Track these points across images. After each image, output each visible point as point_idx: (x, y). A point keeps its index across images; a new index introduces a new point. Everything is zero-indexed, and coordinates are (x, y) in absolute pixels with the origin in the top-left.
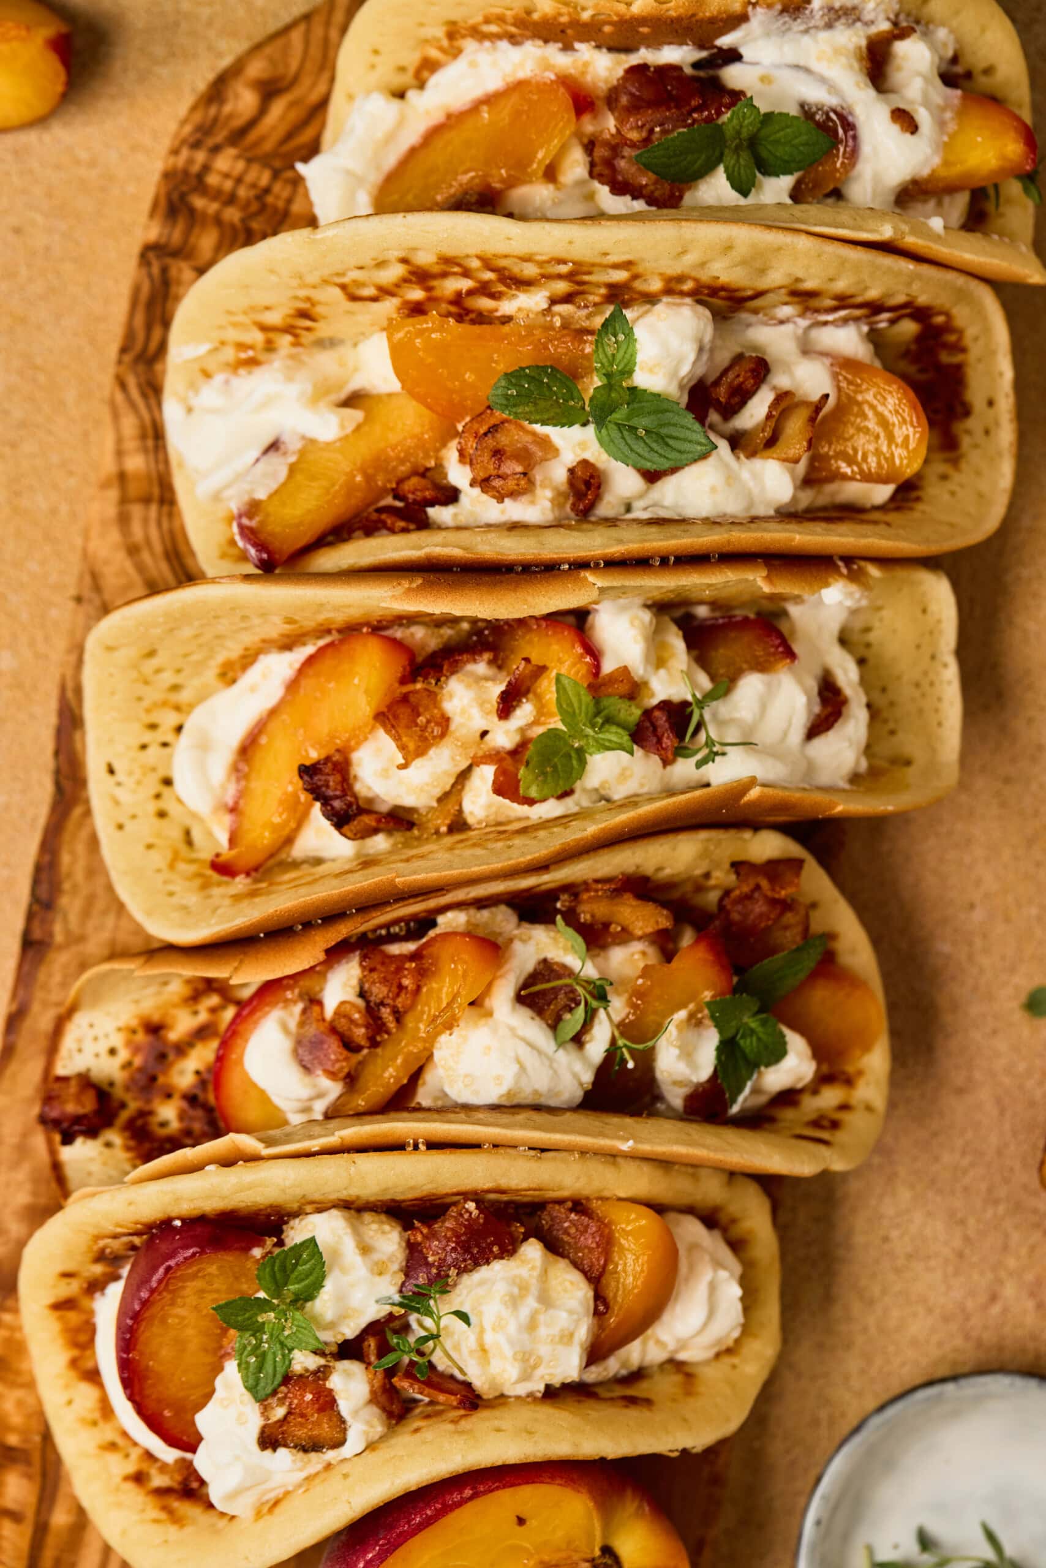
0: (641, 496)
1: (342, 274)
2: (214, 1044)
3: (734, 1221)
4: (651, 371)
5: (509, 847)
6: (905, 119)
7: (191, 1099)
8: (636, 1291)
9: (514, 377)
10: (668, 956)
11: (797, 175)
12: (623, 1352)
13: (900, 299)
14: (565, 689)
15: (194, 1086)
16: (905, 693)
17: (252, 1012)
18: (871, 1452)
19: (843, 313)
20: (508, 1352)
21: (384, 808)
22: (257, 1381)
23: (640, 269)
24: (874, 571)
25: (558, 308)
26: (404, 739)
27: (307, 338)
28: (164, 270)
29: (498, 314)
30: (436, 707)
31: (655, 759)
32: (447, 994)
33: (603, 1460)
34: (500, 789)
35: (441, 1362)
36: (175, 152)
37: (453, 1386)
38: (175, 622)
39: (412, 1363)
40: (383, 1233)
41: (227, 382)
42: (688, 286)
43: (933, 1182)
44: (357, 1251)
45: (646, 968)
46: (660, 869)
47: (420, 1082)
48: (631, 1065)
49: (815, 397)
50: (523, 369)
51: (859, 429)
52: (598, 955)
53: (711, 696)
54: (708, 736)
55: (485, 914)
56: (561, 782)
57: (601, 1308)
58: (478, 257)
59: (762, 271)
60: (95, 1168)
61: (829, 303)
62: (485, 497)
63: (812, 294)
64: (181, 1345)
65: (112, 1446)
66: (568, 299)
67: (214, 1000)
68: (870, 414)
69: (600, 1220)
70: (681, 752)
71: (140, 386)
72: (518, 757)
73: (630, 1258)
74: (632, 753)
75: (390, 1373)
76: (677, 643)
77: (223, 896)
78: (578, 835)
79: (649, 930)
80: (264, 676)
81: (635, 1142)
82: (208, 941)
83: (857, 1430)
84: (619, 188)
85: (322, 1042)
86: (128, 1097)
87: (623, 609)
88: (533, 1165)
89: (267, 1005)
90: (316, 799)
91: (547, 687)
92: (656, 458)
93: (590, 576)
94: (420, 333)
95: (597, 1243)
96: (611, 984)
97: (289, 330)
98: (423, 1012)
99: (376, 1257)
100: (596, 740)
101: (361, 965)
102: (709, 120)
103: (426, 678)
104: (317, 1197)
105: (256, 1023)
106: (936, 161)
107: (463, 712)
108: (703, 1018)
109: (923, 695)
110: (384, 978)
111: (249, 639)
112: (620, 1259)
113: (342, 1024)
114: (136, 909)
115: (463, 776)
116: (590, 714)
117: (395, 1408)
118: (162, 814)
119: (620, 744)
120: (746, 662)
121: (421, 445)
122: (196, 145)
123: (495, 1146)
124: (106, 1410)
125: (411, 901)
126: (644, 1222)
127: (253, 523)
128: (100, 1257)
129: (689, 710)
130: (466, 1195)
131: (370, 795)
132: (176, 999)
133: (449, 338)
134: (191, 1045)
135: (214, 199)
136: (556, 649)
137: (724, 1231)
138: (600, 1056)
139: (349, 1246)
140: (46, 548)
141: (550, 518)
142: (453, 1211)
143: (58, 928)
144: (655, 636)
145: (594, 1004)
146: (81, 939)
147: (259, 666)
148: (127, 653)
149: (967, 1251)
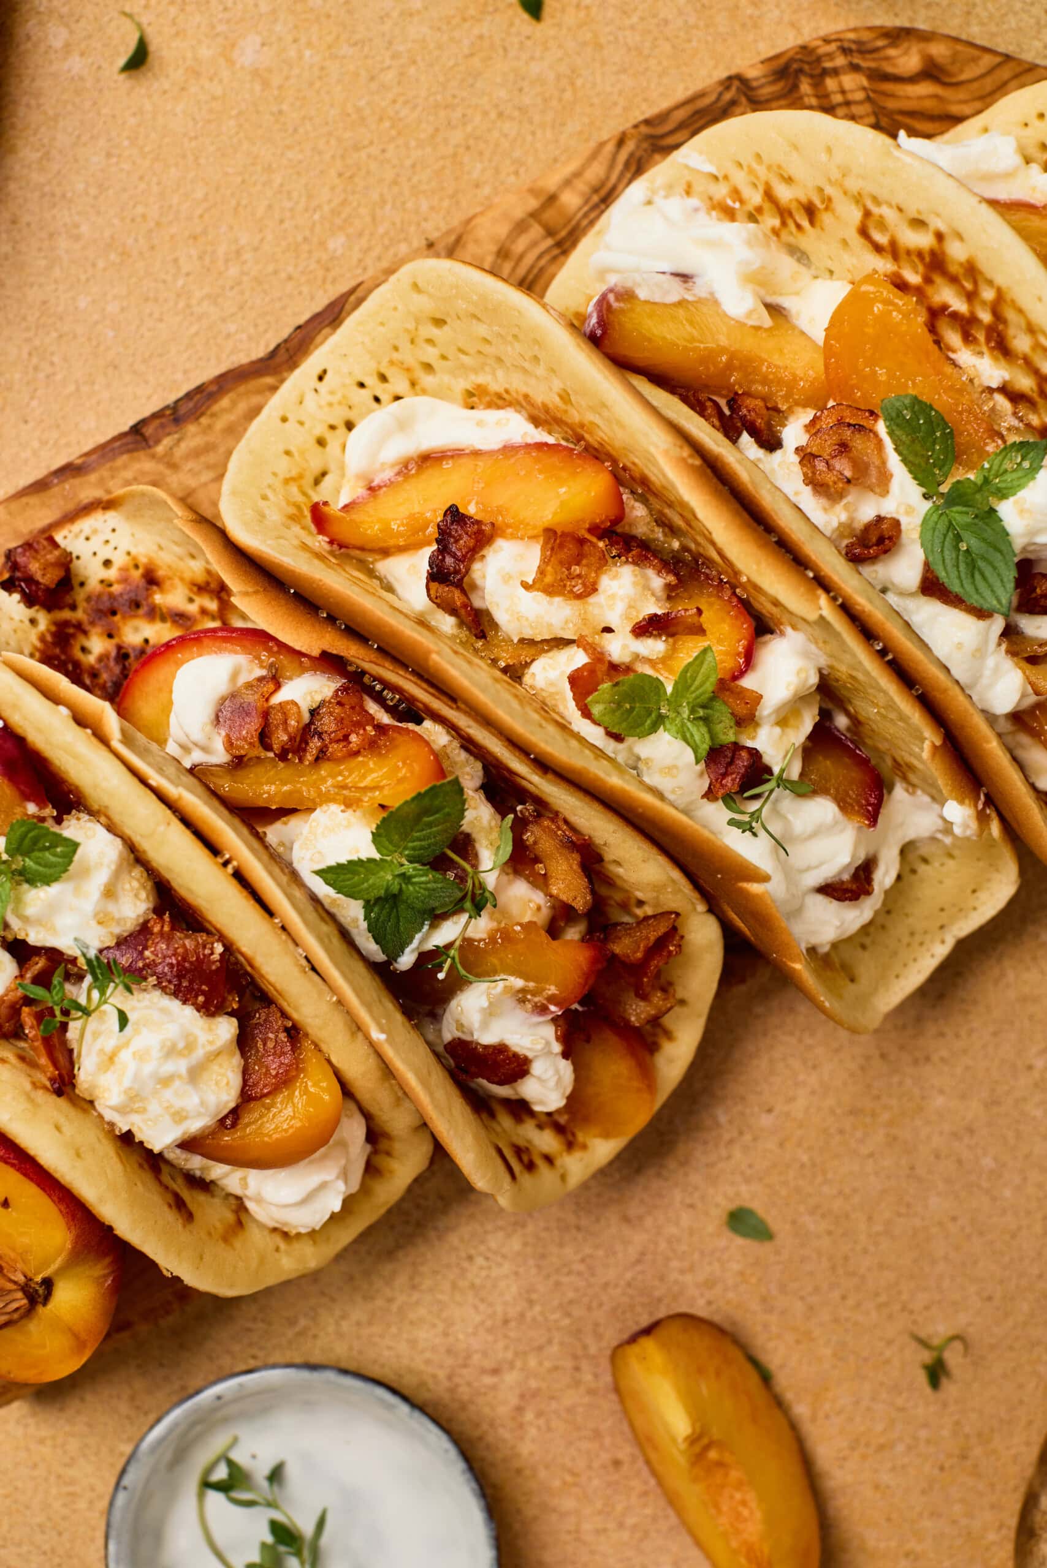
0: (902, 594)
1: (876, 201)
2: (177, 633)
3: (388, 1154)
4: (1021, 512)
5: (541, 726)
7: (122, 655)
8: (266, 1139)
9: (920, 406)
10: (553, 930)
12: (210, 1162)
14: (702, 663)
15: (134, 648)
16: (899, 929)
17: (225, 639)
20: (127, 1083)
21: (477, 603)
24: (995, 828)
25: (1002, 398)
26: (549, 568)
27: (790, 235)
28: (733, 103)
29: (952, 355)
30: (596, 572)
31: (705, 784)
32: (372, 780)
33: (110, 1229)
34: (574, 680)
35: (73, 1033)
36: (826, 40)
37: (63, 1058)
39: (53, 1011)
40: (136, 896)
41: (696, 210)
43: (543, 1256)
44: (102, 888)
45: (531, 923)
46: (618, 863)
47: (284, 819)
48: (441, 976)
50: (931, 408)
52: (507, 874)
53: (783, 782)
54: (760, 810)
55: (463, 755)
56: (624, 725)
57: (228, 1122)
58: (998, 292)
62: (796, 468)
66: (1016, 398)
67: (213, 605)
69: (298, 1060)
70: (729, 800)
71: (631, 155)
72: (613, 672)
73: (289, 1111)
74: (697, 762)
75: (30, 999)
76: (807, 723)
77: (297, 537)
78: (601, 774)
79: (564, 897)
80: (498, 423)
81: (387, 1040)
82: (250, 551)
85: (248, 714)
86: (82, 605)
87: (806, 655)
88: (296, 972)
89: (243, 647)
90: (438, 541)
91: (689, 649)
92: (954, 576)
93: (823, 600)
94: (887, 302)
95: (278, 1073)
96: (495, 906)
97: (784, 213)
98: (340, 773)
99: (111, 907)
100: (683, 725)
101: (337, 691)
103: (612, 544)
104: (116, 818)
105: (220, 650)
107: (613, 597)
108: (529, 1001)
109: (909, 945)
110: (342, 719)
111: (517, 384)
112: (282, 1103)
113: (276, 718)
114: (229, 484)
115: (560, 643)
116: (698, 700)
118: (321, 442)
119: (697, 746)
120: (837, 790)
121: (792, 386)
122: (845, 51)
123: (283, 928)
125: (425, 686)
126: (327, 1097)
127: (615, 305)
129: (767, 777)
130: (222, 938)
131: (479, 582)
132: (188, 575)
133: (904, 328)
134: (163, 619)
135: (817, 96)
136: (726, 627)
137: (375, 1152)
138: (429, 946)
139: (100, 878)
140: (446, 203)
141: (828, 533)
142: (202, 938)
143: (167, 442)
144: (800, 700)
145: (468, 904)
146: (174, 466)
147: (500, 414)
148: (423, 304)
149: (513, 1324)
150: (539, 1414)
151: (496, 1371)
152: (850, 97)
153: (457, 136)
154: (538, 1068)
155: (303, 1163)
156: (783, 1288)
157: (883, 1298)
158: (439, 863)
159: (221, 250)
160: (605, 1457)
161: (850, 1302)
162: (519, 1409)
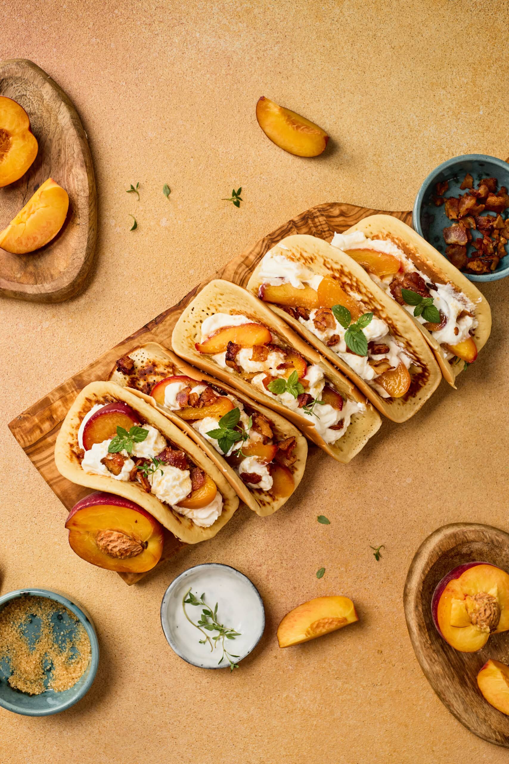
0: (342, 353)
1: (327, 258)
2: (163, 379)
3: (228, 505)
4: (368, 331)
5: (257, 393)
6: (457, 331)
7: (149, 385)
8: (199, 500)
9: (341, 307)
10: (264, 443)
11: (428, 322)
12: (184, 509)
13: (425, 363)
14: (294, 374)
15: (151, 383)
16: (353, 437)
17: (176, 379)
18: (208, 570)
19: (411, 355)
20: (164, 488)
21: (238, 364)
22: (112, 448)
23: (384, 310)
24: (372, 408)
25: (361, 303)
26: (255, 355)
27: (307, 264)
28: (291, 228)
29: (349, 293)
30: (266, 355)
31: (298, 404)
32: (217, 410)
33: (162, 525)
34: (264, 381)
35: (150, 478)
36: (314, 209)
37: (148, 485)
38: (233, 292)
39: (144, 472)
40: (162, 443)
41: (284, 259)
42: (390, 322)
43: (270, 533)
44: (154, 442)
45: (259, 442)
46: (279, 426)
47: (196, 422)
48: (238, 457)
49: (392, 366)
50: (344, 307)
51: (394, 379)
52: (252, 430)
53: (317, 402)
54: (312, 409)
55: (238, 402)
56: (277, 391)
57: (189, 496)
58: (357, 279)
59: (406, 332)
60: (119, 380)
61: (411, 351)
62: (313, 325)
63: (410, 346)
64: (104, 427)
65: (72, 435)
66: (365, 303)
67: (171, 370)
68: (399, 378)
69: (205, 480)
70: (304, 407)
71: (266, 244)
72: (273, 379)
73: (204, 492)
74: (295, 399)
75: (139, 470)
76: (322, 387)
77: (192, 352)
78: (272, 403)
79: (266, 435)
80: (239, 319)
81: (227, 471)
82: (182, 357)
83: (210, 564)
84: (393, 292)
85: (184, 397)
86: (137, 373)
87: (319, 370)
88: (203, 457)
89: (181, 380)
90: (227, 350)
91: (291, 371)
92: (353, 347)
93: (321, 357)
94: (331, 282)
95: (200, 483)
96: (249, 438)
97: (306, 260)
98: (209, 409)
99: (157, 446)
100: (291, 390)
101: (206, 389)
102: (422, 296)
103: (270, 347)
104: (157, 424)
105: (175, 382)
106: (455, 344)
107: (271, 360)
108: (260, 461)
109: (356, 441)
110: (208, 396)
111: (243, 309)
112: (202, 491)
113: (192, 397)
114: (173, 339)
115: (259, 373)
116: (294, 384)
117: (133, 478)
118: (194, 327)
119: (295, 395)
120: (331, 402)
121: (311, 304)
122: (319, 211)
123: (200, 447)
124: (78, 427)
125: (227, 386)
126: (213, 488)
127: (265, 288)
128: (104, 397)
129: (313, 401)
130: (185, 451)
131: (238, 359)
132: (164, 363)
133: (336, 288)
134: (158, 375)
135: (313, 224)
136: (299, 365)
137: (224, 505)
138: (234, 450)
139: (154, 439)
140: (219, 258)
141: (322, 340)
142: (179, 451)
143: (154, 329)
144: (320, 381)
145: (243, 438)
146: (157, 335)
147: (239, 316)
148: (218, 290)
149: (264, 552)
150: (273, 576)
151: (260, 566)
152: (322, 223)
153: (220, 240)
154: (264, 479)
155: (207, 507)
156: (334, 537)
157: (361, 537)
158: (235, 429)
159: (162, 276)
160: (292, 586)
161: (353, 539)
162: (267, 575)
